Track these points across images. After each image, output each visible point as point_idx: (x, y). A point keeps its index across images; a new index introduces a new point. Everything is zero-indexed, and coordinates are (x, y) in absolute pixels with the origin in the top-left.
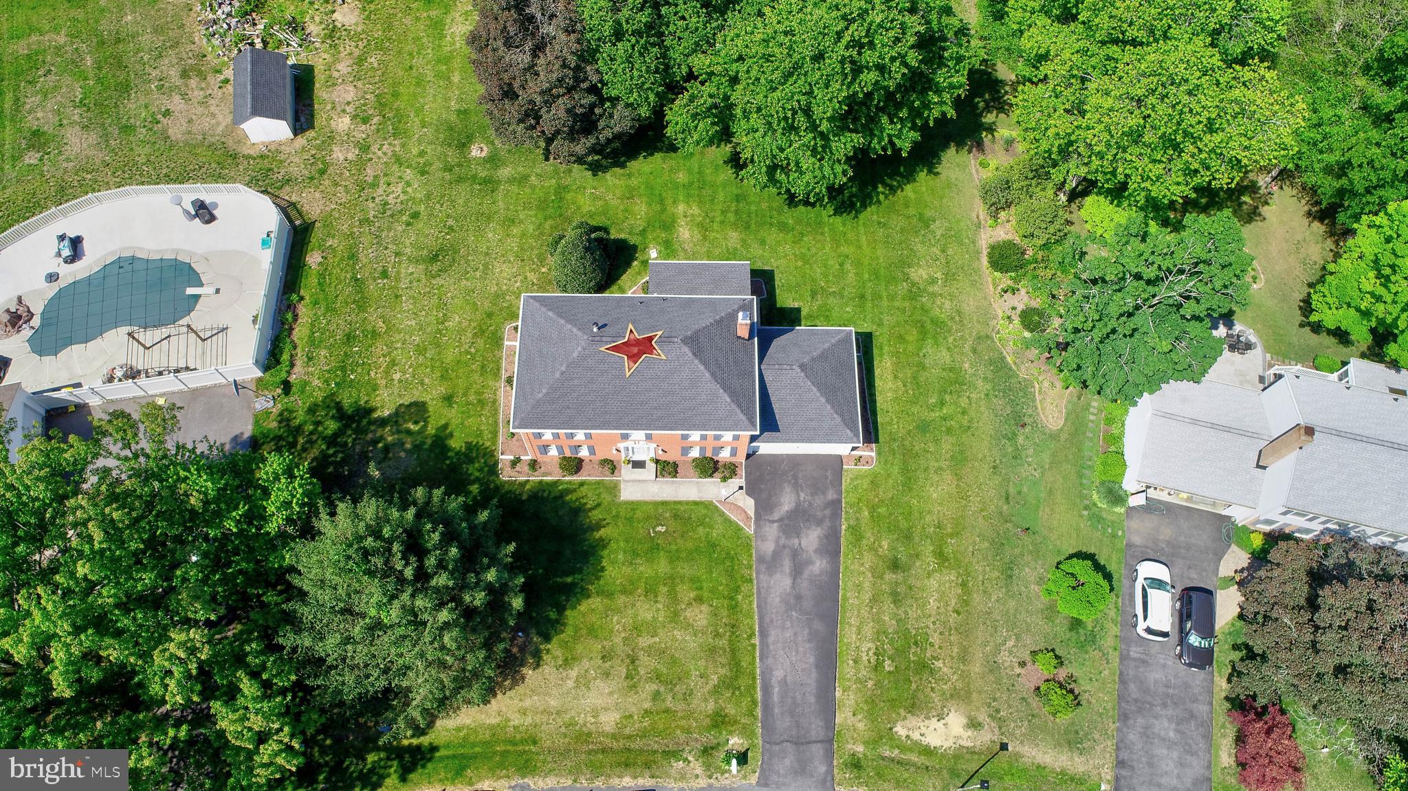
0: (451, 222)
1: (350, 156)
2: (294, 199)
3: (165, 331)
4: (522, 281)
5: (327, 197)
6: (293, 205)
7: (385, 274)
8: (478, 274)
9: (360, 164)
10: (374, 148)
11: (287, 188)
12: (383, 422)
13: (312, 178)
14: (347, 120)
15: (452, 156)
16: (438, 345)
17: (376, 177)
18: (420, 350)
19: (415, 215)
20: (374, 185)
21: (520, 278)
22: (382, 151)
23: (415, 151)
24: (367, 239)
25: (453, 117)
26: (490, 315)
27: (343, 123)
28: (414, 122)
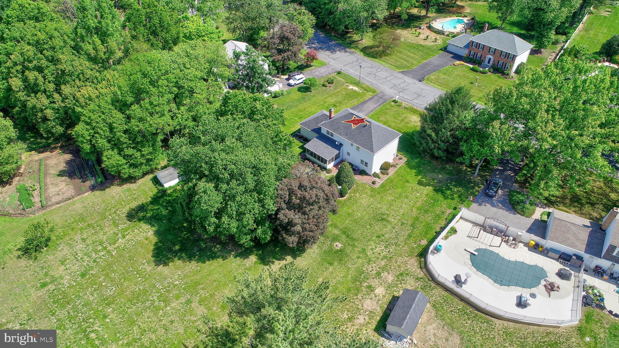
0: (368, 227)
1: (386, 274)
2: (419, 271)
3: (491, 249)
4: (362, 196)
5: (406, 263)
6: (421, 268)
7: (403, 224)
8: (373, 206)
9: (384, 269)
10: (374, 272)
11: (419, 276)
12: (433, 186)
13: (407, 274)
14: (377, 291)
15: (349, 249)
16: (400, 195)
17: (382, 260)
18: (407, 197)
19: (378, 237)
20: (385, 257)
21: (361, 197)
22: (372, 269)
23: (360, 260)
24: (402, 239)
25: (336, 264)
26: (379, 193)
27: (380, 291)
28: (352, 273)
